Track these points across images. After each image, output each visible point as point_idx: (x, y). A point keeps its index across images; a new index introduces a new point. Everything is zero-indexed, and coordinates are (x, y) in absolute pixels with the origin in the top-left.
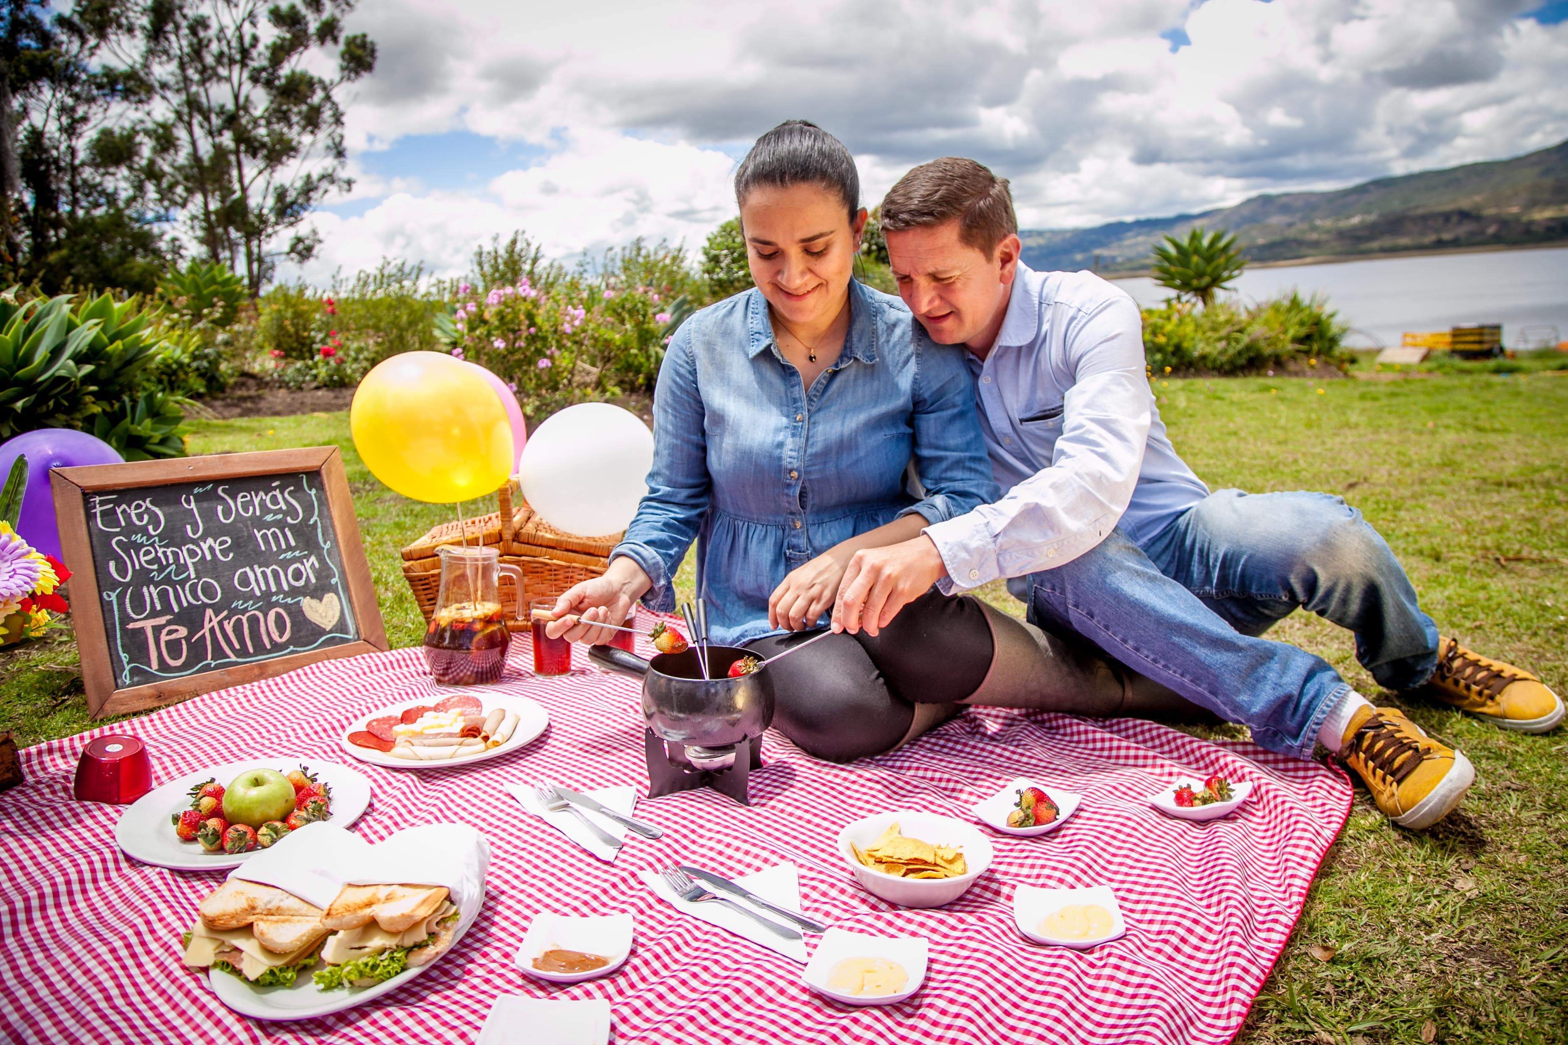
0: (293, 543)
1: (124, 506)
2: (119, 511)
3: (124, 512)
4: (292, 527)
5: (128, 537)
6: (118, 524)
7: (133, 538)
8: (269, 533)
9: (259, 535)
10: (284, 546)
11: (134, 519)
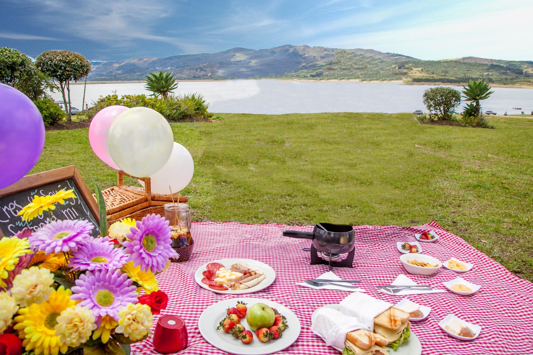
0: (78, 215)
1: (6, 207)
2: (4, 210)
3: (7, 210)
4: (73, 206)
5: (15, 224)
6: (8, 218)
7: (17, 225)
8: (67, 211)
9: (64, 213)
10: (75, 217)
11: (13, 213)
